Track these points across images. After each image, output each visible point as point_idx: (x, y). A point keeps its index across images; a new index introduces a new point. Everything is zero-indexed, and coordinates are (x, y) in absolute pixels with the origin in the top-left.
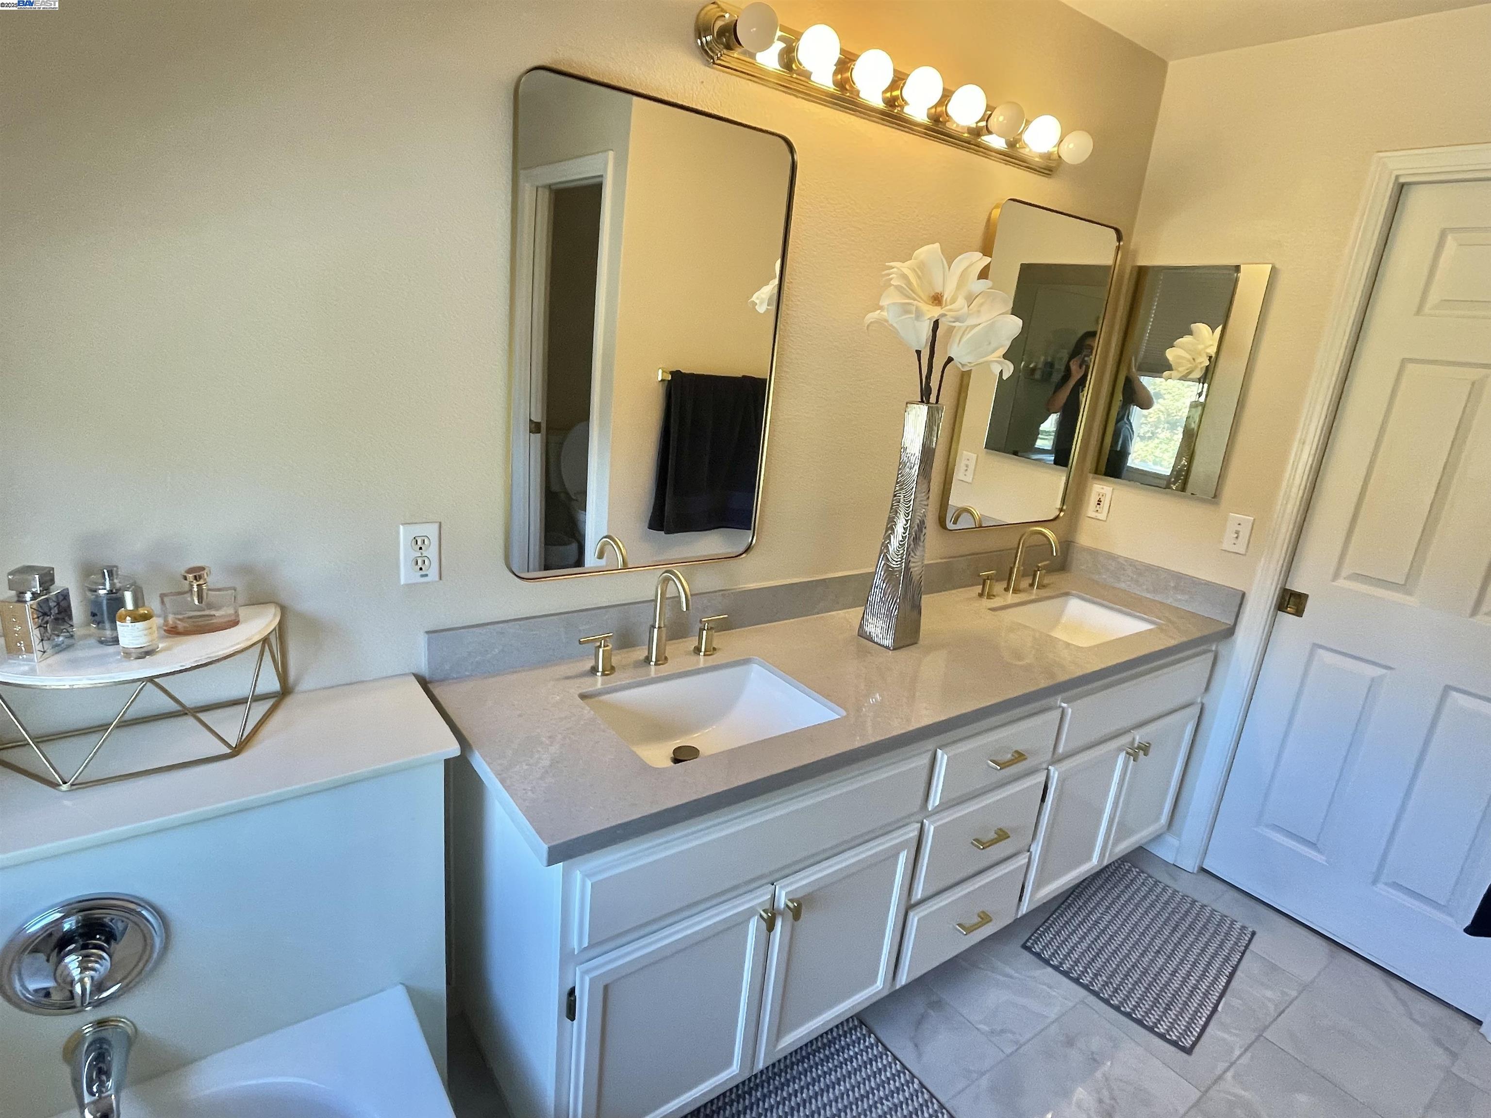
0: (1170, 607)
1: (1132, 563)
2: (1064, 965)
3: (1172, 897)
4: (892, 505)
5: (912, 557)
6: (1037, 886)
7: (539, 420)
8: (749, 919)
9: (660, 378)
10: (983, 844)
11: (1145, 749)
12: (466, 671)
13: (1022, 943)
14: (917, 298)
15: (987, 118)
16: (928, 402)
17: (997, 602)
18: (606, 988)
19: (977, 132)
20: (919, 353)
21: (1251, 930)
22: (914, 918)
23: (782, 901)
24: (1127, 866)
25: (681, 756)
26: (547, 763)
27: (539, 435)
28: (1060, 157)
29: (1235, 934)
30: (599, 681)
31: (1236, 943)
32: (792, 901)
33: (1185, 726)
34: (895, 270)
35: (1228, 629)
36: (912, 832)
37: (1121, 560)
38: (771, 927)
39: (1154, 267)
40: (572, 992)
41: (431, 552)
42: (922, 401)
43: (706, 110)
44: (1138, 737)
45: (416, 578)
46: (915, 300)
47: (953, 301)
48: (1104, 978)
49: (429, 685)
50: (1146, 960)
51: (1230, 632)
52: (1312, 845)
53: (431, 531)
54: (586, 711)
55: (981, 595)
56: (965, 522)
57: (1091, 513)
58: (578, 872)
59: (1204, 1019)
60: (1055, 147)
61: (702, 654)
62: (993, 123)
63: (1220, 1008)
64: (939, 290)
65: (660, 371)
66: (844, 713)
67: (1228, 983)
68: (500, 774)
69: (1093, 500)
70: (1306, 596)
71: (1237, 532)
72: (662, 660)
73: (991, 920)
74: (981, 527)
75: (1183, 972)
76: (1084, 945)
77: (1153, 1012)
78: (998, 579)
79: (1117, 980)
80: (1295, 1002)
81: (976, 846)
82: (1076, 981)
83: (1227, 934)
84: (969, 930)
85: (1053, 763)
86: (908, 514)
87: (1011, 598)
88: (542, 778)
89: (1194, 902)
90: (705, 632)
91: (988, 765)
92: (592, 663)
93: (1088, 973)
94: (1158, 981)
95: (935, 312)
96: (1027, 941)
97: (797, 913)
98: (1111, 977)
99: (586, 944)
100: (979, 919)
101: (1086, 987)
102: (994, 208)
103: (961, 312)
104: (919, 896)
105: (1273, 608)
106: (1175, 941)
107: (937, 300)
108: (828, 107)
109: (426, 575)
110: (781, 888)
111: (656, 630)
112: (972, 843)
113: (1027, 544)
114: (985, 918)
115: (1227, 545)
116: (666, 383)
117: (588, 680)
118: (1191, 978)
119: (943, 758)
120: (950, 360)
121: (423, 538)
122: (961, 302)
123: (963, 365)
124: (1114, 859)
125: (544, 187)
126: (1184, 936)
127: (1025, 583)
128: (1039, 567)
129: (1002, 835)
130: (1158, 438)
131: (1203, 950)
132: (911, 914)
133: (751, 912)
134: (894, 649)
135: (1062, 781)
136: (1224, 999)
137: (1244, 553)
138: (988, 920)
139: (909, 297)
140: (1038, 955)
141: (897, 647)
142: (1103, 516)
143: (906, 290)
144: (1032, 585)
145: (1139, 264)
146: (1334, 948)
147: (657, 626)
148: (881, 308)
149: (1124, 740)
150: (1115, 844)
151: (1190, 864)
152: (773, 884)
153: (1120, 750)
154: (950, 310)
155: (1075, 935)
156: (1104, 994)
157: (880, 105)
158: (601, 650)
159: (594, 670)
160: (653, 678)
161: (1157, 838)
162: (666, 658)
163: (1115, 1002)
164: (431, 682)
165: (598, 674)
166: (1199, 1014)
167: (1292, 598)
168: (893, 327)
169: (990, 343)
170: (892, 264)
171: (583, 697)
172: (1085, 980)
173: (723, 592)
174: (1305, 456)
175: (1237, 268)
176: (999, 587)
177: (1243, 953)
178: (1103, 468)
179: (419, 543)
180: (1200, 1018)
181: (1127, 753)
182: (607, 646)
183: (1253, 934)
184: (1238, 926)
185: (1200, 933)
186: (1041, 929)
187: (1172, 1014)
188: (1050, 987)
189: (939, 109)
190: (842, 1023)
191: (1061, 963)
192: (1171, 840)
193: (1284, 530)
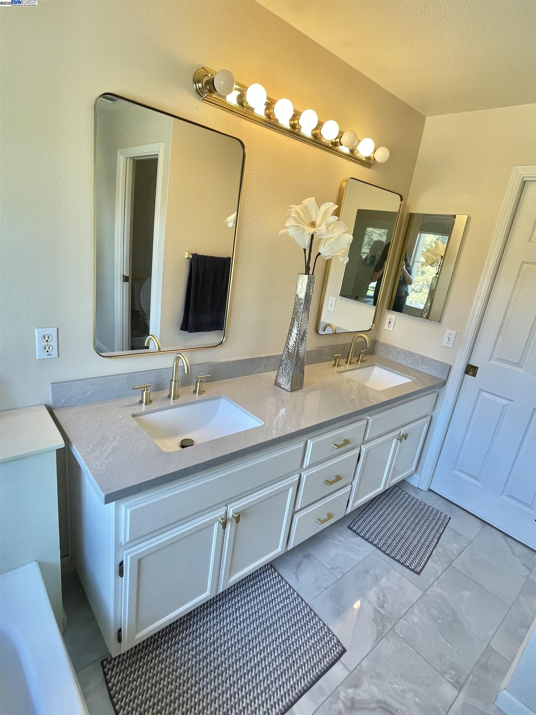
0: (419, 372)
1: (403, 351)
2: (366, 536)
3: (416, 502)
4: (291, 323)
5: (300, 348)
6: (355, 501)
7: (128, 275)
8: (214, 523)
9: (187, 257)
10: (329, 483)
11: (405, 437)
12: (73, 403)
13: (348, 526)
14: (303, 223)
15: (340, 136)
16: (308, 274)
17: (342, 369)
18: (139, 561)
19: (335, 144)
20: (305, 250)
21: (449, 517)
22: (297, 517)
23: (230, 514)
24: (397, 488)
25: (184, 444)
26: (111, 451)
27: (128, 283)
28: (374, 158)
29: (442, 518)
30: (144, 407)
31: (442, 523)
32: (235, 514)
33: (424, 426)
34: (293, 209)
35: (444, 382)
36: (296, 478)
37: (398, 350)
38: (224, 526)
39: (417, 214)
40: (121, 564)
41: (54, 343)
42: (306, 274)
43: (199, 123)
44: (403, 431)
45: (45, 355)
46: (302, 224)
47: (320, 226)
48: (384, 541)
49: (53, 410)
50: (402, 532)
51: (444, 383)
52: (476, 479)
53: (53, 332)
54: (134, 423)
55: (334, 365)
56: (329, 331)
57: (386, 327)
58: (123, 506)
59: (426, 558)
60: (372, 154)
61: (197, 394)
62: (343, 140)
63: (433, 553)
64: (314, 220)
65: (187, 253)
66: (263, 423)
67: (438, 542)
68: (84, 457)
69: (387, 322)
70: (478, 368)
71: (449, 338)
72: (176, 397)
73: (333, 517)
74: (335, 333)
75: (418, 537)
76: (376, 526)
77: (404, 556)
78: (342, 357)
79: (390, 541)
80: (466, 549)
81: (326, 484)
82: (371, 543)
83: (439, 519)
84: (323, 522)
85: (363, 444)
86: (298, 327)
87: (348, 367)
88: (107, 459)
89: (425, 504)
90: (198, 383)
91: (333, 446)
92: (140, 399)
93: (376, 539)
94: (407, 542)
95: (311, 230)
96: (350, 525)
97: (238, 520)
98: (387, 540)
99: (128, 540)
100: (328, 517)
101: (375, 546)
102: (343, 182)
103: (323, 231)
104: (299, 508)
105: (463, 372)
106: (416, 523)
107: (313, 224)
108: (261, 126)
109: (51, 355)
110: (230, 508)
111: (173, 383)
112: (324, 482)
113: (356, 342)
114: (330, 516)
115: (445, 344)
116: (190, 259)
117: (137, 407)
118: (422, 540)
119: (310, 444)
120: (319, 254)
121: (49, 336)
122: (323, 227)
123: (325, 257)
124: (391, 486)
125: (130, 158)
126: (420, 520)
127: (355, 359)
128: (361, 352)
129: (338, 478)
130: (423, 292)
131: (428, 527)
132: (295, 516)
133: (215, 520)
134: (291, 392)
135: (367, 453)
136: (435, 549)
137: (451, 347)
138: (332, 516)
139: (299, 223)
140: (355, 531)
141: (292, 390)
142: (391, 329)
143: (299, 218)
144: (358, 361)
145: (410, 212)
146: (483, 524)
147: (174, 380)
148: (287, 228)
149: (396, 433)
150: (392, 479)
151: (424, 487)
152: (226, 506)
153: (394, 437)
154: (318, 230)
155: (372, 521)
156: (383, 548)
157: (289, 127)
158: (144, 392)
159: (141, 402)
160: (172, 406)
161: (411, 475)
162: (178, 396)
163: (388, 552)
164: (54, 409)
165: (143, 404)
166: (424, 556)
167: (472, 369)
168: (293, 237)
169: (338, 247)
170: (291, 206)
171: (134, 416)
172: (375, 543)
173: (209, 363)
174: (479, 304)
175: (455, 216)
176: (343, 361)
177: (445, 528)
178: (392, 307)
179: (46, 338)
180: (425, 558)
181: (397, 439)
182: (148, 390)
183: (450, 518)
184: (443, 515)
185: (427, 519)
186: (357, 519)
187: (413, 556)
188: (359, 546)
189: (317, 131)
190: (262, 567)
191: (365, 535)
192: (416, 476)
193: (469, 338)
